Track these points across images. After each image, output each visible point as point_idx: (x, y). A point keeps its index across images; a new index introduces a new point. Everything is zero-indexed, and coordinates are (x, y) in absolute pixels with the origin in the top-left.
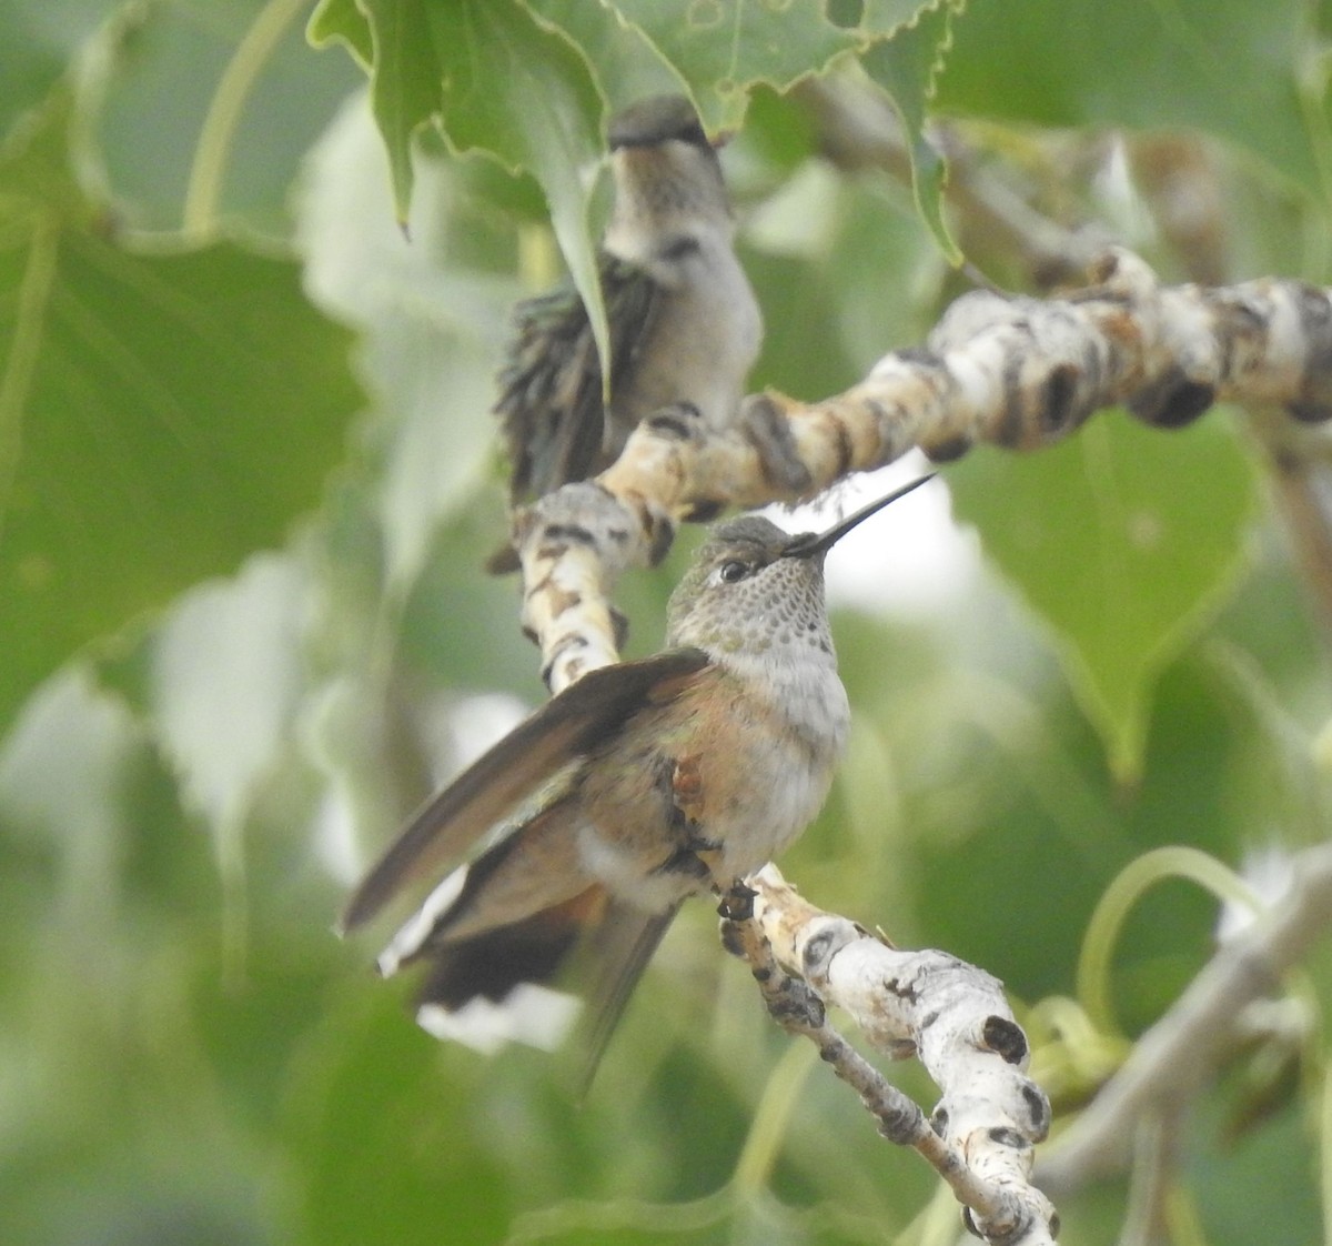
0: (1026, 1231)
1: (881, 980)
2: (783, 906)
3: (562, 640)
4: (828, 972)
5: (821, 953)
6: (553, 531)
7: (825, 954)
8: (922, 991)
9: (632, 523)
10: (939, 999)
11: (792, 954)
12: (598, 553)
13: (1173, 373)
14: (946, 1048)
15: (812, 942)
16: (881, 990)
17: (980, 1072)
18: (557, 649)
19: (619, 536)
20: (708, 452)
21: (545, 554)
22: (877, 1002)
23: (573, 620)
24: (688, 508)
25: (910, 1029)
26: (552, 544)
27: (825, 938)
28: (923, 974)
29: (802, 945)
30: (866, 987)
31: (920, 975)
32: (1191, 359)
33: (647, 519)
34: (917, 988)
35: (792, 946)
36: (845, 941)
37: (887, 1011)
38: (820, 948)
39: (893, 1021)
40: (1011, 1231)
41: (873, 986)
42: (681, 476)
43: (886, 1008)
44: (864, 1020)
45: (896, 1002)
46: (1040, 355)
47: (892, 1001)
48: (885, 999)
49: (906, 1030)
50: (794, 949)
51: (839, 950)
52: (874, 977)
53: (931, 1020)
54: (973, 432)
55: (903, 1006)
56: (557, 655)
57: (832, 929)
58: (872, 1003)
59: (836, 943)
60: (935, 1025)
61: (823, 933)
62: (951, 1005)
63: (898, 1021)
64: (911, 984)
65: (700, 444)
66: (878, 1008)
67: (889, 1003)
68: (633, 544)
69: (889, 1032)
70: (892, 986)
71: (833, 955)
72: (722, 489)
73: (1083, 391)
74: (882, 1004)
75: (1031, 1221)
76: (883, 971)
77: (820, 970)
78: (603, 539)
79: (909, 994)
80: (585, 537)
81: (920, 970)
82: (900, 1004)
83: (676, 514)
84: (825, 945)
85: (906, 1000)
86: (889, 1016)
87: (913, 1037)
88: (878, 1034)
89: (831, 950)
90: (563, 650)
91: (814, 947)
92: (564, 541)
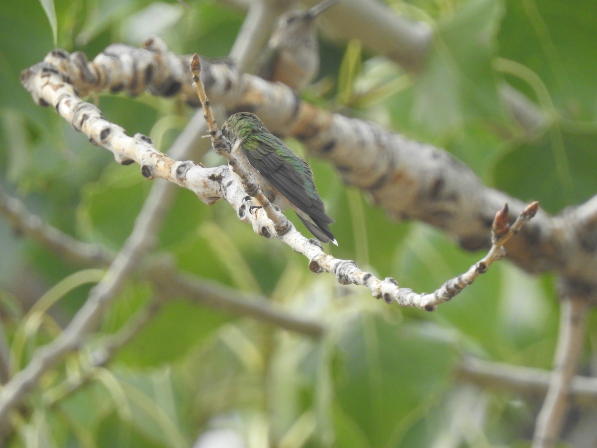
0: (290, 229)
1: (207, 176)
2: (163, 160)
4: (185, 176)
5: (182, 170)
6: (45, 70)
7: (184, 171)
8: (225, 176)
10: (231, 178)
11: (169, 174)
14: (237, 191)
15: (179, 167)
16: (207, 179)
18: (59, 100)
21: (44, 76)
22: (205, 183)
25: (217, 192)
26: (46, 73)
27: (183, 166)
28: (225, 171)
29: (174, 170)
30: (201, 179)
34: (223, 175)
35: (169, 171)
36: (191, 166)
37: (208, 186)
38: (182, 169)
39: (211, 189)
40: (285, 229)
41: (204, 178)
44: (199, 190)
45: (212, 183)
47: (211, 182)
48: (208, 182)
50: (170, 172)
51: (189, 169)
52: (204, 175)
55: (215, 184)
56: (59, 102)
58: (203, 184)
59: (188, 167)
60: (231, 185)
61: (183, 164)
62: (234, 181)
64: (221, 174)
66: (206, 185)
67: (210, 183)
69: (208, 194)
70: (211, 177)
71: (187, 171)
74: (207, 184)
75: (291, 226)
76: (207, 173)
77: (182, 176)
79: (219, 178)
80: (55, 72)
81: (223, 169)
84: (184, 168)
85: (217, 181)
86: (209, 188)
88: (204, 195)
89: (186, 170)
90: (62, 98)
91: (180, 169)
92: (50, 72)
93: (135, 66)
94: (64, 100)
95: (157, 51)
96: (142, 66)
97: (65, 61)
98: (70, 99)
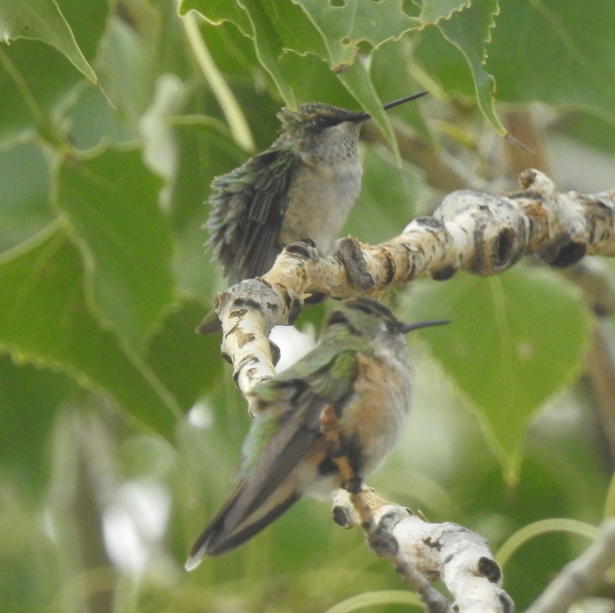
1: (421, 538)
3: (244, 359)
4: (392, 532)
5: (388, 523)
6: (239, 302)
7: (390, 524)
8: (444, 544)
9: (280, 301)
10: (453, 548)
12: (263, 314)
13: (564, 237)
14: (457, 574)
15: (384, 518)
16: (421, 544)
17: (476, 587)
18: (242, 364)
19: (273, 307)
20: (318, 266)
21: (233, 314)
22: (418, 550)
23: (251, 348)
24: (309, 295)
25: (437, 565)
26: (238, 309)
27: (390, 516)
28: (445, 535)
29: (377, 519)
30: (413, 542)
31: (443, 535)
32: (573, 230)
33: (287, 299)
34: (441, 542)
36: (402, 517)
37: (425, 555)
38: (388, 521)
39: (427, 560)
41: (417, 541)
42: (305, 278)
43: (424, 553)
44: (412, 560)
46: (494, 223)
47: (427, 550)
48: (423, 549)
49: (434, 565)
51: (398, 522)
52: (417, 537)
53: (449, 559)
54: (458, 264)
55: (433, 552)
56: (242, 367)
57: (394, 511)
58: (416, 551)
59: (396, 518)
60: (451, 562)
61: (389, 513)
62: (460, 551)
63: (430, 560)
64: (438, 540)
65: (315, 262)
66: (419, 554)
67: (425, 551)
68: (280, 311)
69: (425, 567)
70: (427, 541)
71: (395, 525)
72: (326, 287)
73: (516, 245)
74: (421, 551)
76: (422, 533)
77: (388, 531)
78: (265, 307)
79: (437, 546)
80: (255, 306)
81: (443, 533)
82: (431, 551)
83: (303, 297)
84: (390, 520)
85: (434, 549)
86: (425, 557)
87: (439, 569)
88: (419, 568)
89: (394, 523)
90: (245, 364)
91: (384, 521)
92: (245, 307)
93: (478, 234)
94: (247, 368)
95: (538, 196)
96: (491, 233)
97: (306, 263)
98: (256, 365)
